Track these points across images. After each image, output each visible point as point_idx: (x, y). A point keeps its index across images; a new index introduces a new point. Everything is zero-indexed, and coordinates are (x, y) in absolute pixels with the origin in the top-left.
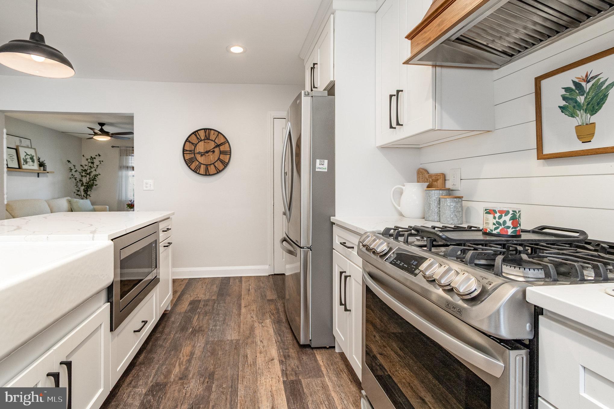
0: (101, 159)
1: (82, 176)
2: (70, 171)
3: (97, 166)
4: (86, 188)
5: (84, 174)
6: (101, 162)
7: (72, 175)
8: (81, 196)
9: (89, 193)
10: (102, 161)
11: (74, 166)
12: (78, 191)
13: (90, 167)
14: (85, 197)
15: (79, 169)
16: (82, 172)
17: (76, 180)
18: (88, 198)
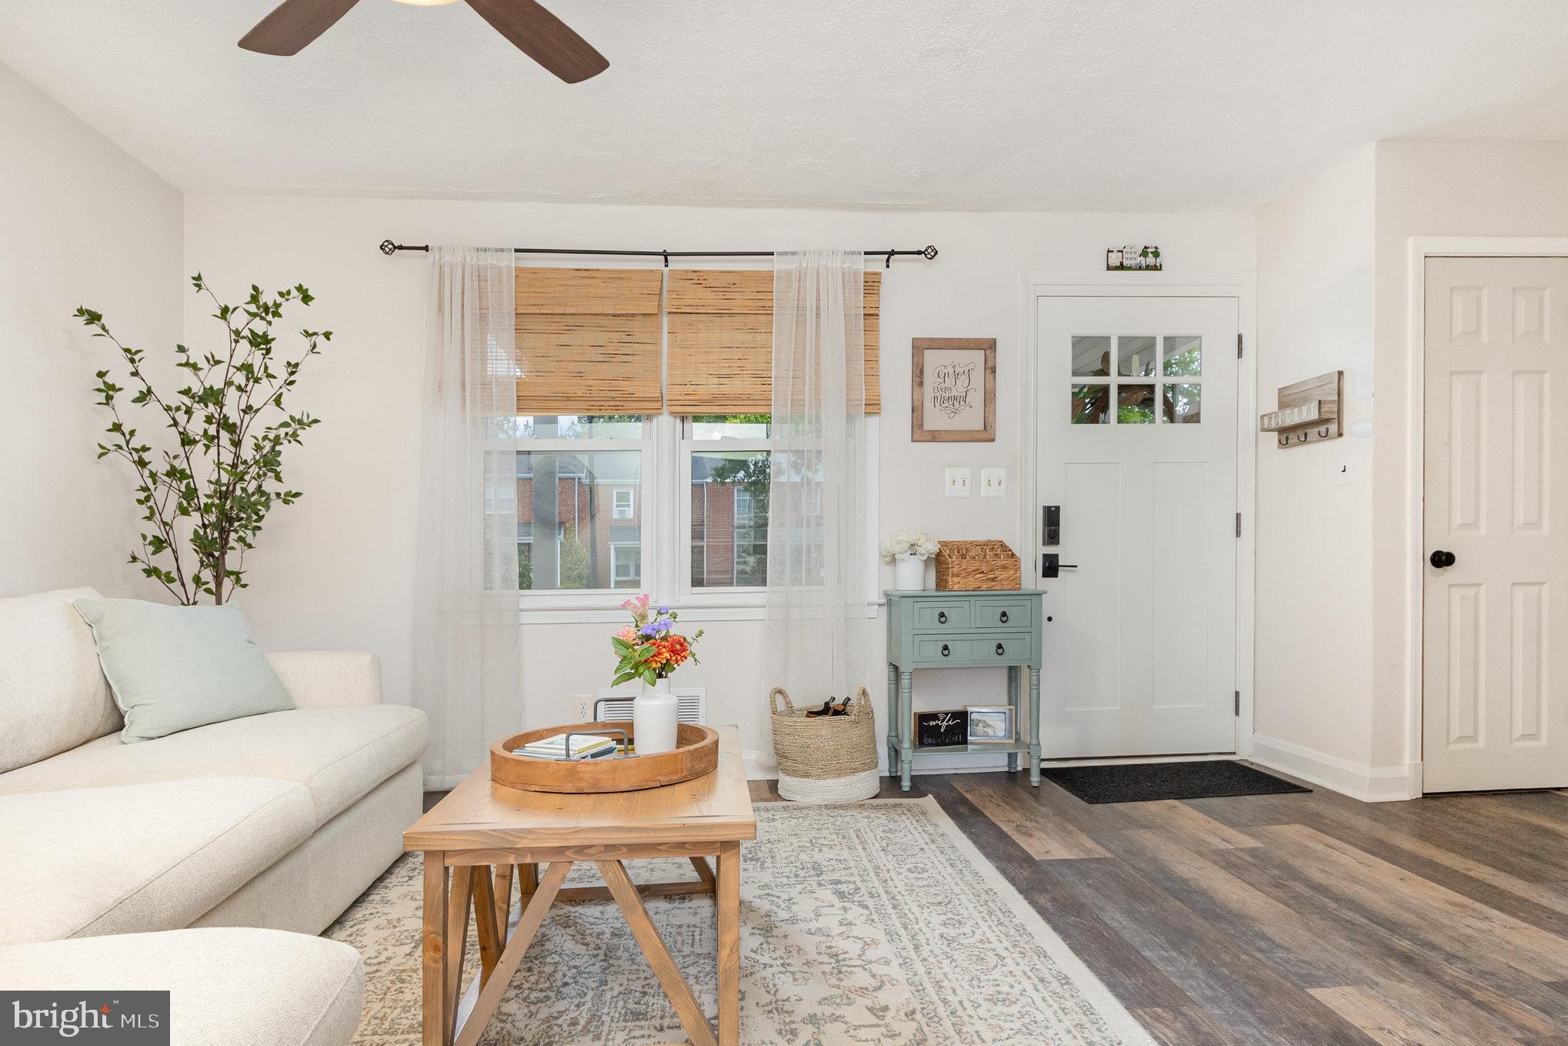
0: (313, 317)
1: (187, 441)
2: (102, 397)
3: (293, 367)
4: (217, 526)
5: (197, 426)
6: (320, 340)
7: (117, 427)
8: (176, 586)
9: (232, 561)
10: (327, 335)
11: (132, 361)
12: (159, 544)
13: (247, 368)
14: (208, 591)
15: (169, 384)
16: (189, 412)
17: (142, 463)
18: (224, 597)
